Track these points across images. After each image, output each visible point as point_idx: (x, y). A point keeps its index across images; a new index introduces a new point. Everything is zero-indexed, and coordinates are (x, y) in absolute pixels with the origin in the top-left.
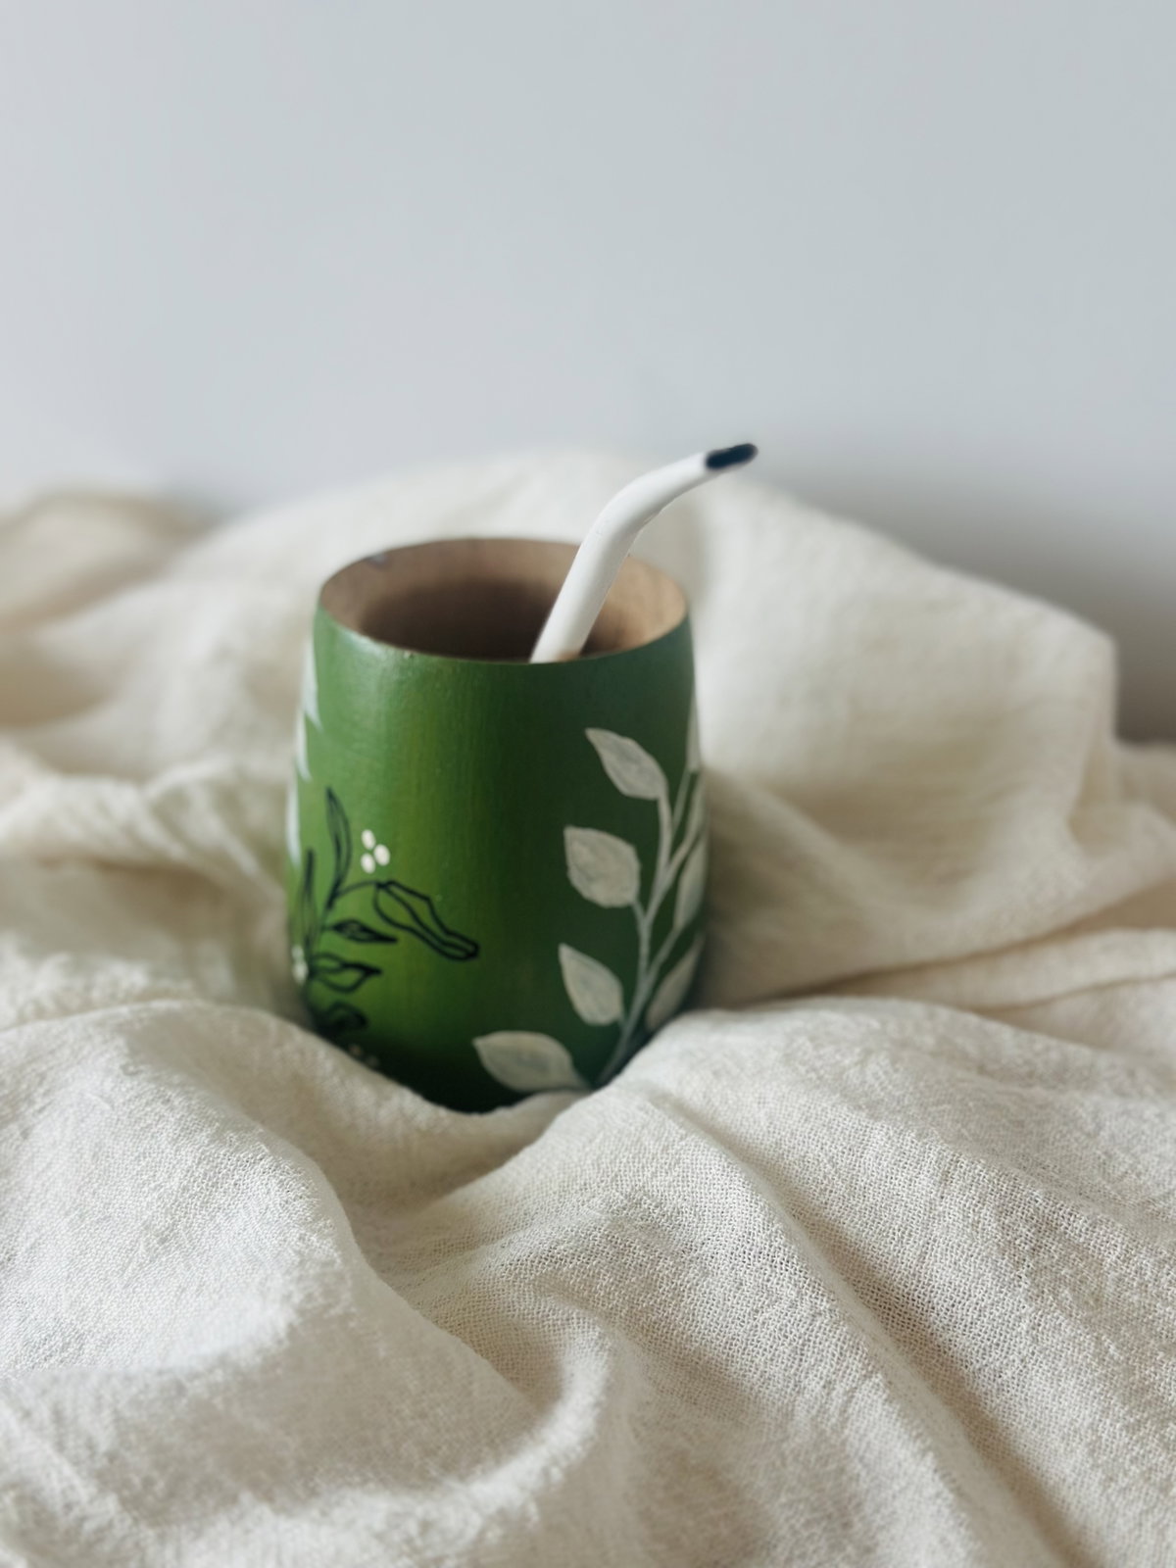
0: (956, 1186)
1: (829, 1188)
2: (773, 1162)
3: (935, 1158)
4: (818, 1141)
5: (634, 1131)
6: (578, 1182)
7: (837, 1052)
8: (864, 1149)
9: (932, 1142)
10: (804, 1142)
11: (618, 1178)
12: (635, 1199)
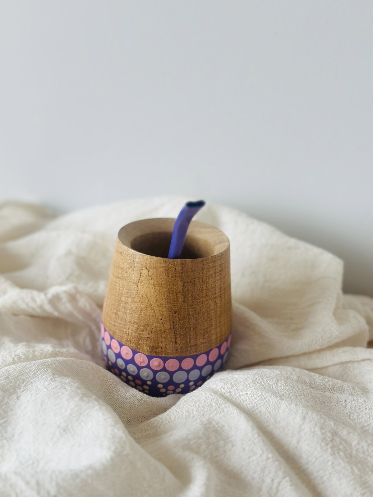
0: (307, 421)
1: (269, 421)
2: (251, 413)
3: (301, 412)
4: (265, 407)
5: (209, 401)
6: (191, 415)
7: (268, 380)
8: (279, 409)
9: (300, 407)
10: (260, 407)
11: (204, 415)
12: (210, 422)
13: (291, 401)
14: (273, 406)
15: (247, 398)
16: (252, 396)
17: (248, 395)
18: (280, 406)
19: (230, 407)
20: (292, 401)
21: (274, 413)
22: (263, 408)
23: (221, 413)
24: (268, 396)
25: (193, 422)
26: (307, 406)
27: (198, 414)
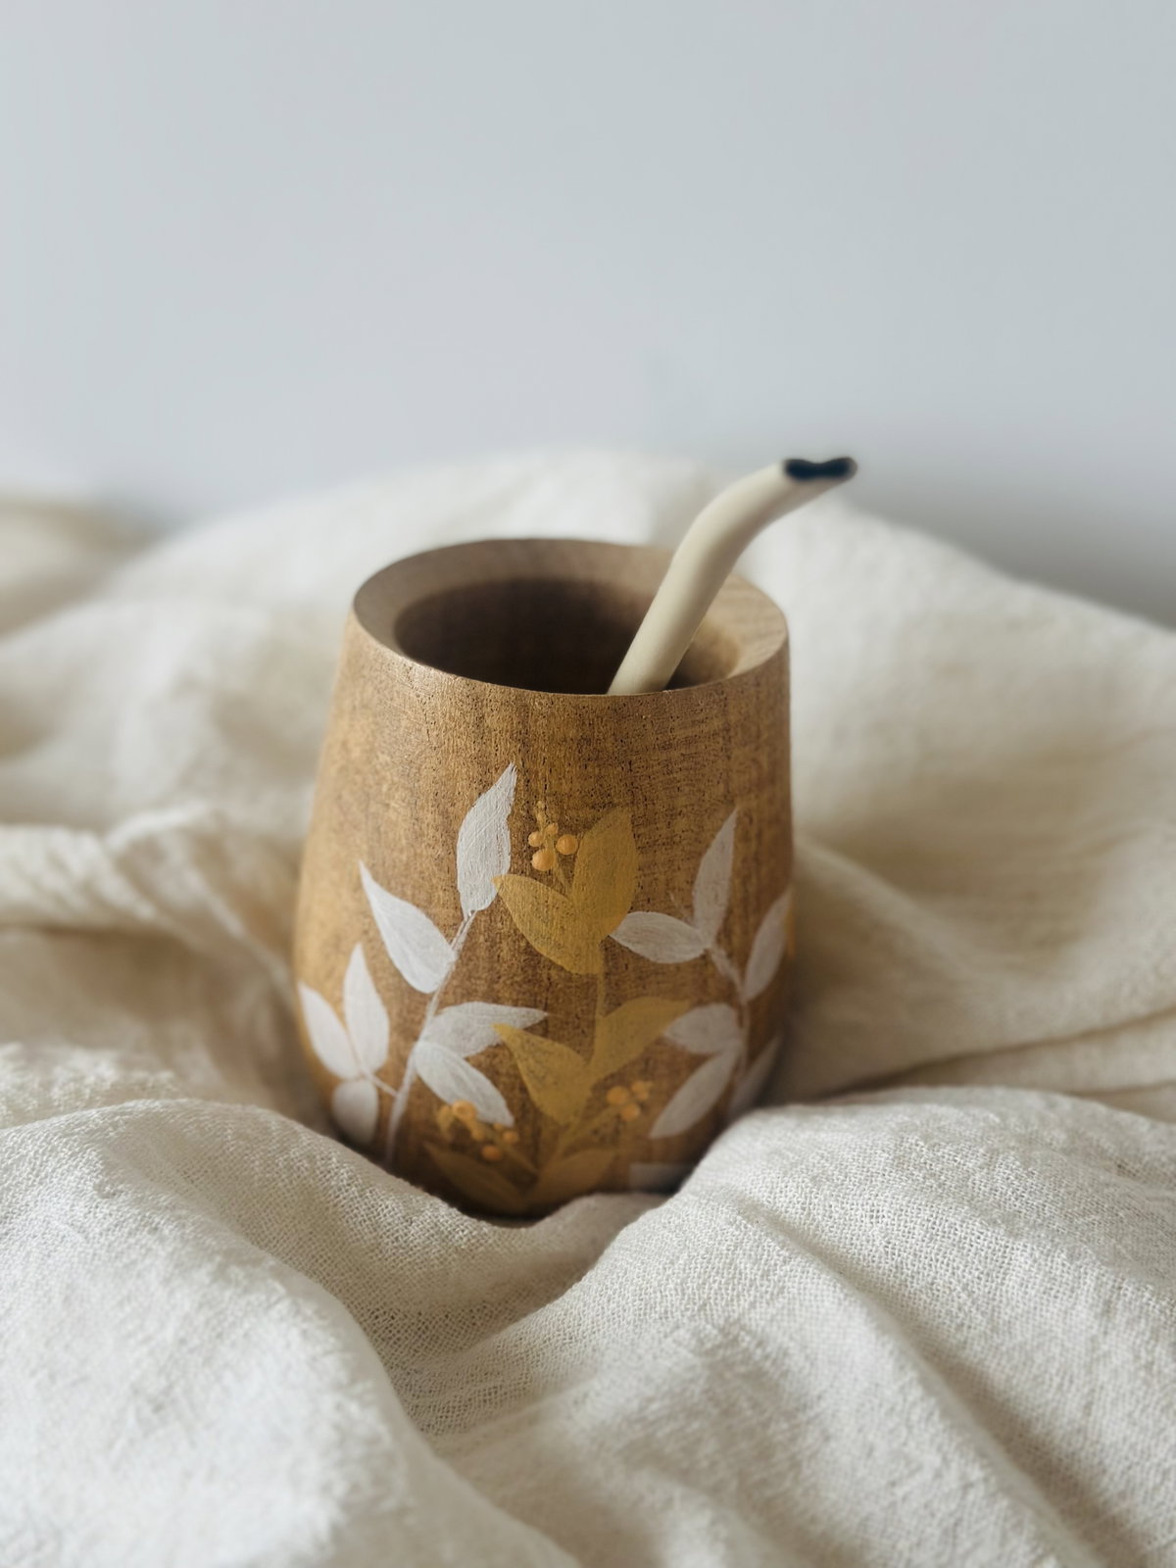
0: (1120, 1319)
1: (967, 1322)
2: (895, 1290)
3: (1093, 1285)
4: (948, 1265)
5: (725, 1252)
6: (658, 1309)
7: (957, 1152)
8: (1005, 1274)
9: (1087, 1264)
10: (930, 1265)
11: (708, 1308)
12: (730, 1335)
13: (1052, 1241)
14: (980, 1262)
15: (876, 1228)
16: (895, 1222)
17: (877, 1217)
18: (1006, 1261)
19: (810, 1274)
20: (1057, 1240)
21: (987, 1290)
22: (942, 1271)
23: (772, 1299)
24: (958, 1223)
25: (666, 1336)
26: (1115, 1260)
27: (684, 1302)
